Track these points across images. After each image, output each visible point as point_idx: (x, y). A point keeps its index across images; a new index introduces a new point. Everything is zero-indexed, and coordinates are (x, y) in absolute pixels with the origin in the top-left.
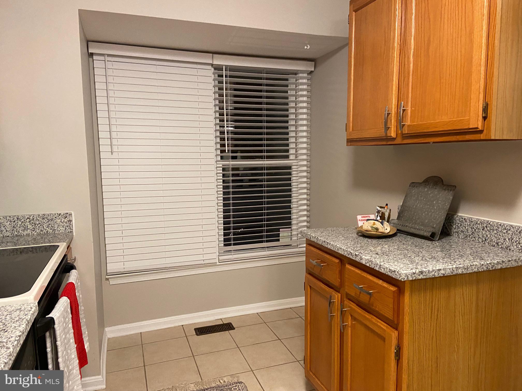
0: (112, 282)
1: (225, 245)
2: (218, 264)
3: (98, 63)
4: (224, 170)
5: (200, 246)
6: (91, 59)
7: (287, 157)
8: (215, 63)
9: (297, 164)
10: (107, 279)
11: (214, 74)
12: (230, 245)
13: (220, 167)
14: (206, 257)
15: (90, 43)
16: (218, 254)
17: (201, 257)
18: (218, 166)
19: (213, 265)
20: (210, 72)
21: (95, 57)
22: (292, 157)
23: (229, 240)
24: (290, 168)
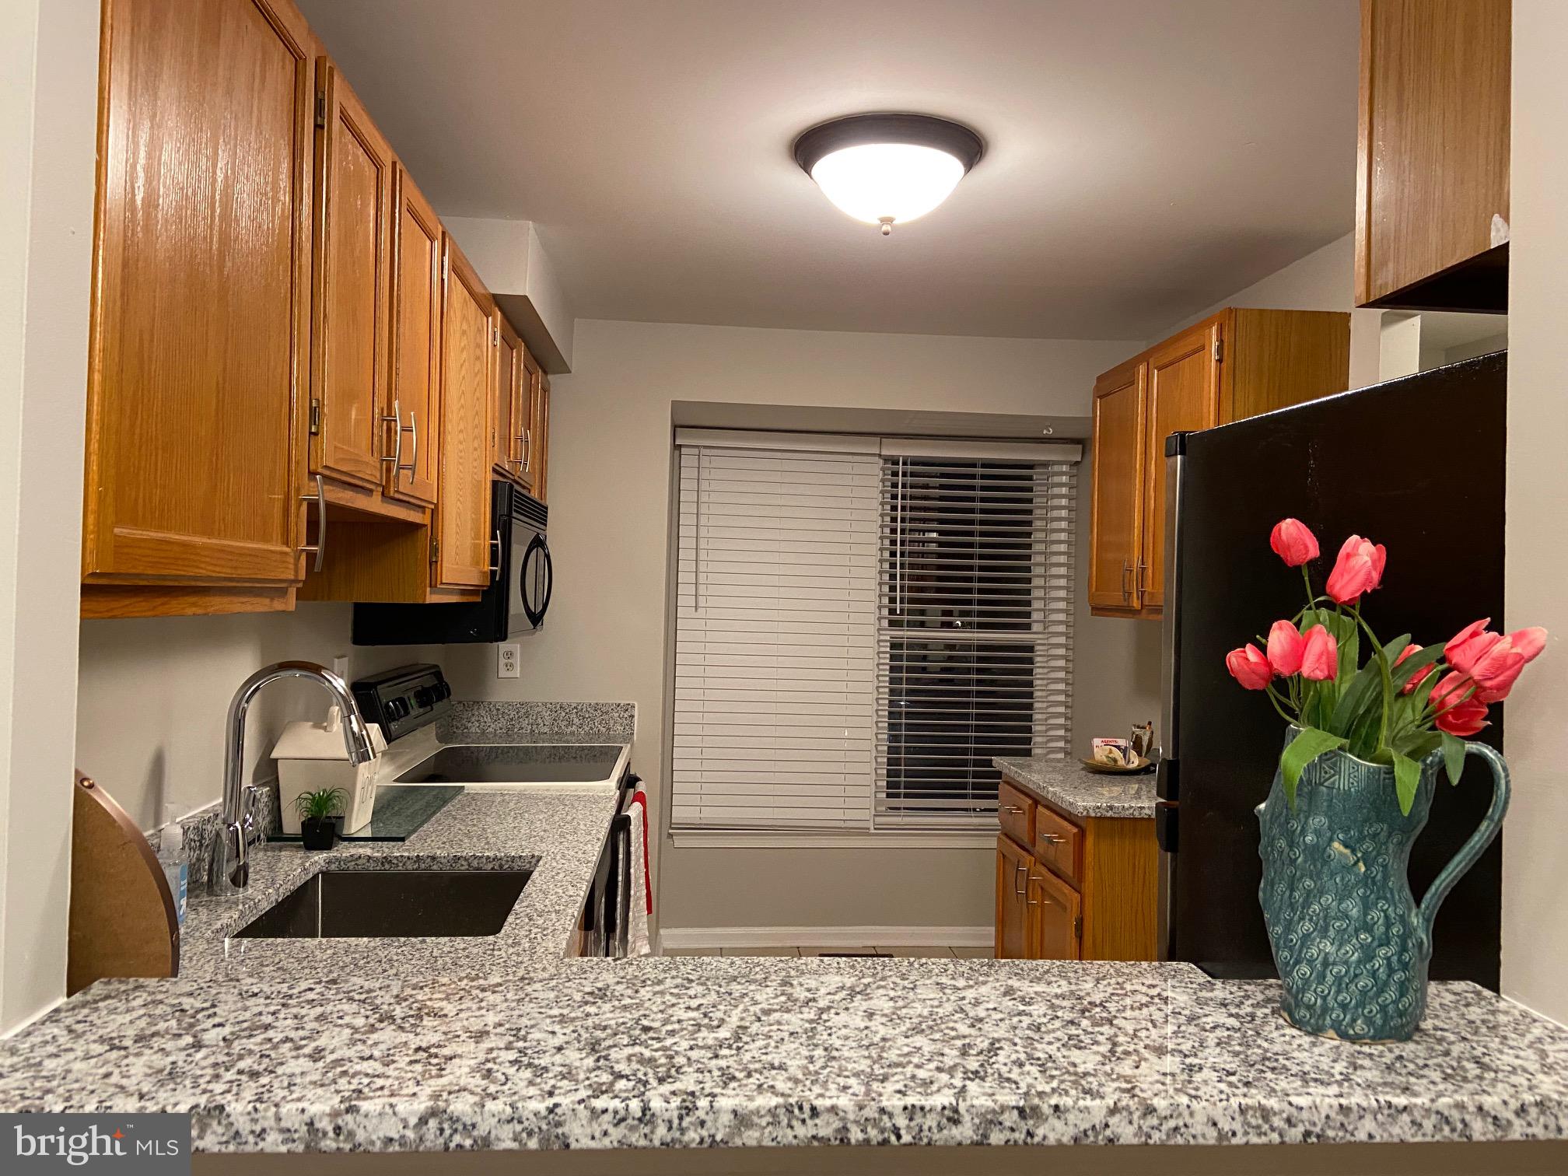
0: (679, 842)
1: (889, 795)
2: (873, 831)
3: (688, 460)
4: (893, 646)
5: (839, 791)
6: (677, 452)
7: (1027, 627)
8: (885, 452)
9: (1045, 642)
10: (670, 836)
11: (883, 469)
12: (897, 796)
13: (886, 641)
14: (850, 814)
15: (678, 429)
16: (873, 813)
17: (839, 814)
18: (882, 638)
19: (863, 832)
20: (876, 468)
21: (683, 450)
22: (1035, 627)
23: (896, 785)
24: (1030, 649)
